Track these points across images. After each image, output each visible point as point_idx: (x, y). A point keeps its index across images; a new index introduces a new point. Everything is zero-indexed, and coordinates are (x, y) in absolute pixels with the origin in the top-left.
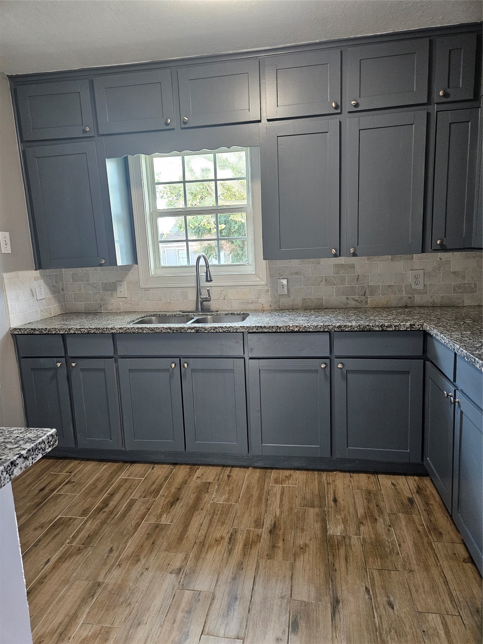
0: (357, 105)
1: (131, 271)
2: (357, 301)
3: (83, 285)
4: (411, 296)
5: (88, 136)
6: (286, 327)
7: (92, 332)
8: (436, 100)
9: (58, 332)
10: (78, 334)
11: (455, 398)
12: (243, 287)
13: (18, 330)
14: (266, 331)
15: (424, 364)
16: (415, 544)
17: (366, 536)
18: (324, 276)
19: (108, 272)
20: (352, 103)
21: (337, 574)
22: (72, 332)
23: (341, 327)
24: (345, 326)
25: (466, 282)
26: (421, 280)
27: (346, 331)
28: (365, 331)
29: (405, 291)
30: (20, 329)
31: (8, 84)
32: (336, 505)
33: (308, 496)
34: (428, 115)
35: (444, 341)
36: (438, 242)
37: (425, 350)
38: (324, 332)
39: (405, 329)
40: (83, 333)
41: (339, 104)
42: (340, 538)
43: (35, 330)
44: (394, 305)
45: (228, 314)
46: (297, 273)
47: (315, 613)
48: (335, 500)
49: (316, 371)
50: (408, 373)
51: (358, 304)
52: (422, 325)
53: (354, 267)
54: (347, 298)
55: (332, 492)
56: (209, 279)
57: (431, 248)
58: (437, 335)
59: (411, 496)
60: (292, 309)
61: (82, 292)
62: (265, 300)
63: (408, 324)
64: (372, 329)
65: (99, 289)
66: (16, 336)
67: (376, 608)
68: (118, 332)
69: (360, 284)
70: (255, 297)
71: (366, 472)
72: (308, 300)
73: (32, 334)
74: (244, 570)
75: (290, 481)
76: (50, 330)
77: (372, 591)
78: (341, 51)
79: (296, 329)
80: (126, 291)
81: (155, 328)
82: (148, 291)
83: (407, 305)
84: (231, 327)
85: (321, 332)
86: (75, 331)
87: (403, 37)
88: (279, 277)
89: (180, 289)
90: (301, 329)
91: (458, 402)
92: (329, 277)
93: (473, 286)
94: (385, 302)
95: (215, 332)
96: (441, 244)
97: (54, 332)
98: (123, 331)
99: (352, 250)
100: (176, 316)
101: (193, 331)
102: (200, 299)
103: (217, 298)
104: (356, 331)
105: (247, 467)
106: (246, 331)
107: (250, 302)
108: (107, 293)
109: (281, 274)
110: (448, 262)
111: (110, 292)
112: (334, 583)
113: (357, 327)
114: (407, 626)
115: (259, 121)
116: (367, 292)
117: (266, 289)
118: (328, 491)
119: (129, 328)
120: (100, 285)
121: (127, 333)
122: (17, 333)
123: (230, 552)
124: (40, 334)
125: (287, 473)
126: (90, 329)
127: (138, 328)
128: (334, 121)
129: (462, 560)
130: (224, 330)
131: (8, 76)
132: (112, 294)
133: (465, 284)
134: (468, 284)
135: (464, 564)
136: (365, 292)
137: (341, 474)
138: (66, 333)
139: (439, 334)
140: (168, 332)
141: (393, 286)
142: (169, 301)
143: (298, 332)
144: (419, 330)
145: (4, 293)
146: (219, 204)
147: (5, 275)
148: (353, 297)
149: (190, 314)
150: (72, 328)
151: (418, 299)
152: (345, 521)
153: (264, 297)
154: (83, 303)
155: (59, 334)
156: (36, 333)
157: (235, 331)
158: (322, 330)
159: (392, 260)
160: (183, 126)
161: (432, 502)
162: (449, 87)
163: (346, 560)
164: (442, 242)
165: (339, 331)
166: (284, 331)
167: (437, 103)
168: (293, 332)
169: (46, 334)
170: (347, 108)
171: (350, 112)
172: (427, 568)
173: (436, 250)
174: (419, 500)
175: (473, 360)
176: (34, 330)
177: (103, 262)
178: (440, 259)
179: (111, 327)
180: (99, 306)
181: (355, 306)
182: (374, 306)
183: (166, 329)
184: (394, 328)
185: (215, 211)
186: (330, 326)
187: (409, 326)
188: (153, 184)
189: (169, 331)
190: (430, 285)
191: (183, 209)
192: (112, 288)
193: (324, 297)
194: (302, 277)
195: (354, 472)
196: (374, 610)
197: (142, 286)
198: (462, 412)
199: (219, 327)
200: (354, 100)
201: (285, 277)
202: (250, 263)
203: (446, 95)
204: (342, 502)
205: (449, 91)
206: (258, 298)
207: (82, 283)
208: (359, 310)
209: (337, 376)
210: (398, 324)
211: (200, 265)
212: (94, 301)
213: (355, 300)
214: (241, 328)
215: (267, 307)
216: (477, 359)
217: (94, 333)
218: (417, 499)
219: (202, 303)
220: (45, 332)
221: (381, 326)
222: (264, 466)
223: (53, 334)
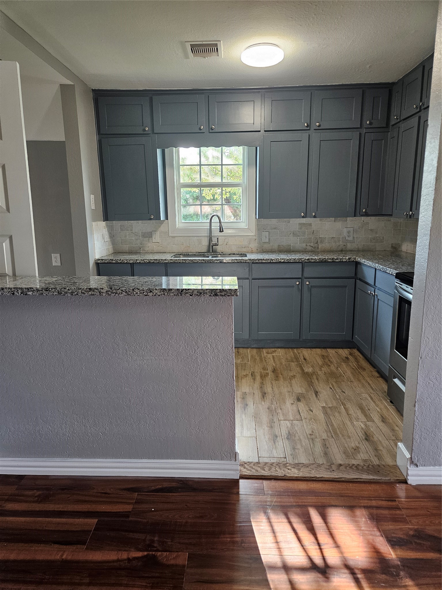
0: (319, 126)
1: (163, 224)
2: (312, 247)
3: (128, 233)
4: (345, 244)
5: (147, 133)
6: (277, 259)
7: (152, 262)
8: (365, 126)
9: (129, 262)
10: (142, 263)
11: (374, 293)
12: (239, 237)
13: (101, 260)
14: (264, 261)
15: (356, 281)
16: (352, 373)
17: (326, 371)
18: (292, 230)
19: (147, 225)
20: (317, 124)
21: (314, 384)
22: (138, 261)
23: (309, 260)
24: (311, 259)
25: (378, 236)
26: (351, 234)
27: (312, 262)
28: (323, 262)
29: (342, 241)
30: (102, 260)
31: (91, 95)
32: (306, 361)
33: (289, 358)
34: (360, 134)
35: (369, 264)
36: (364, 210)
37: (356, 274)
38: (299, 262)
39: (345, 260)
40: (146, 263)
41: (309, 124)
42: (312, 373)
44: (334, 250)
45: (231, 254)
46: (275, 228)
47: (307, 396)
48: (305, 359)
49: (293, 287)
50: (346, 287)
51: (313, 249)
52: (355, 258)
53: (311, 225)
54: (306, 245)
55: (302, 356)
56: (221, 230)
57: (360, 214)
58: (365, 262)
59: (347, 356)
60: (272, 251)
61: (127, 238)
62: (254, 245)
63: (347, 258)
64: (327, 261)
65: (140, 236)
66: (99, 265)
67: (336, 393)
68: (169, 262)
69: (314, 236)
70: (247, 244)
71: (319, 348)
72: (282, 246)
73: (110, 263)
74: (265, 385)
75: (276, 353)
76: (123, 260)
77: (333, 388)
78: (311, 93)
79: (282, 261)
80: (159, 238)
81: (194, 260)
82: (174, 238)
83: (342, 250)
84: (242, 259)
85: (297, 262)
86: (140, 261)
87: (346, 87)
88: (263, 231)
89: (196, 238)
90: (285, 261)
91: (376, 295)
92: (296, 231)
93: (382, 238)
94: (330, 248)
95: (232, 262)
96: (365, 212)
97: (125, 262)
98: (172, 261)
99: (314, 214)
100: (196, 255)
101: (218, 262)
102: (211, 244)
103: (221, 244)
104: (318, 262)
105: (248, 348)
106: (252, 262)
107: (244, 247)
108: (145, 239)
109: (265, 228)
110: (368, 223)
111: (148, 238)
112: (313, 387)
113: (318, 259)
114: (353, 398)
115: (260, 131)
116: (319, 241)
117: (254, 239)
118: (300, 356)
120: (141, 233)
121: (175, 263)
122: (100, 262)
123: (254, 379)
124: (116, 263)
125: (273, 350)
126: (150, 260)
127: (183, 260)
128: (305, 135)
129: (376, 377)
130: (238, 261)
131: (92, 89)
132: (149, 240)
133: (377, 237)
134: (379, 237)
135: (378, 378)
136: (317, 241)
137: (305, 349)
138: (134, 262)
139: (366, 261)
140: (202, 263)
141: (334, 237)
142: (188, 245)
143: (283, 262)
144: (353, 261)
145: (93, 235)
146: (224, 181)
147: (93, 223)
148: (309, 244)
149: (206, 254)
150: (138, 259)
151: (349, 246)
152: (313, 366)
154: (127, 246)
155: (129, 263)
156: (113, 262)
157: (245, 262)
158: (298, 261)
159: (334, 221)
160: (211, 131)
161: (359, 358)
162: (372, 119)
163: (318, 380)
164: (366, 211)
165: (307, 262)
166: (275, 262)
167: (365, 128)
168: (280, 262)
169: (120, 263)
170: (313, 127)
171: (315, 129)
172: (359, 381)
173: (362, 215)
174: (352, 357)
175: (386, 269)
176: (112, 260)
177: (152, 217)
178: (363, 221)
179: (164, 259)
180: (139, 248)
181: (311, 250)
182: (323, 250)
183: (201, 260)
184: (339, 260)
185: (221, 185)
186: (302, 259)
187: (348, 259)
188: (179, 166)
189: (203, 261)
190: (357, 238)
191: (199, 183)
192: (149, 235)
193: (292, 245)
194: (278, 231)
195: (312, 348)
196: (336, 394)
197: (170, 235)
198: (378, 299)
199: (234, 259)
200: (318, 123)
201: (268, 231)
202: (244, 221)
203: (371, 123)
204: (309, 360)
205: (372, 121)
207: (127, 231)
208: (314, 251)
209: (305, 289)
210: (342, 258)
211: (212, 221)
212: (135, 245)
213: (311, 246)
214: (248, 260)
215: (254, 250)
216: (388, 268)
217: (153, 263)
218: (350, 357)
219: (212, 247)
221: (332, 259)
222: (257, 347)
223: (125, 263)
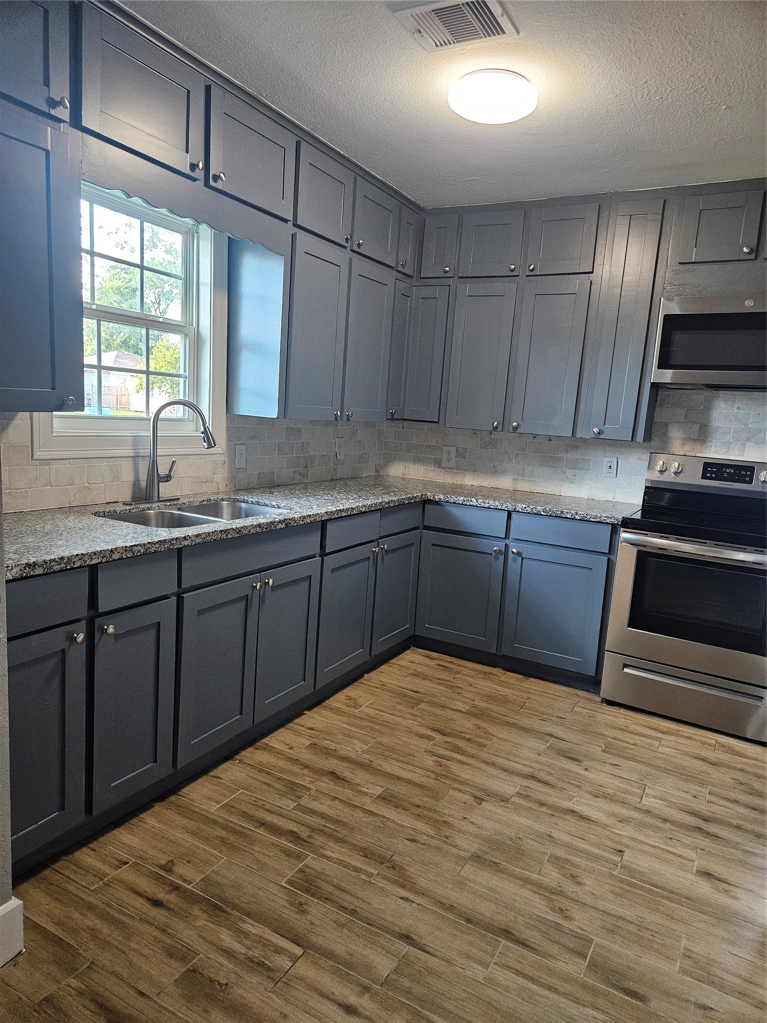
0: (359, 247)
1: (14, 422)
2: (301, 474)
4: (336, 467)
12: (197, 457)
15: (421, 532)
18: (277, 442)
22: (116, 556)
24: (391, 501)
25: (364, 452)
26: (343, 449)
29: (332, 461)
37: (423, 520)
43: (34, 566)
44: (325, 478)
49: (369, 558)
50: (413, 544)
51: (301, 478)
62: (221, 477)
68: (194, 543)
69: (303, 454)
72: (262, 476)
73: (26, 578)
76: (69, 558)
78: (355, 178)
82: (49, 465)
83: (332, 478)
86: (122, 553)
88: (236, 442)
89: (107, 462)
92: (281, 443)
94: (320, 475)
97: (77, 564)
102: (156, 479)
107: (205, 481)
109: (239, 437)
110: (357, 431)
116: (309, 463)
117: (223, 460)
119: (209, 533)
124: (47, 574)
126: (149, 545)
141: (325, 455)
142: (87, 485)
148: (298, 469)
151: (340, 471)
153: (220, 473)
155: (87, 566)
168: (362, 513)
169: (61, 571)
171: (354, 251)
181: (299, 481)
182: (312, 480)
190: (346, 455)
194: (258, 443)
197: (37, 455)
201: (244, 442)
206: (214, 474)
215: (222, 487)
219: (158, 485)
220: (57, 568)
223: (75, 568)
